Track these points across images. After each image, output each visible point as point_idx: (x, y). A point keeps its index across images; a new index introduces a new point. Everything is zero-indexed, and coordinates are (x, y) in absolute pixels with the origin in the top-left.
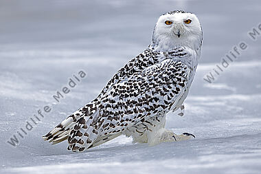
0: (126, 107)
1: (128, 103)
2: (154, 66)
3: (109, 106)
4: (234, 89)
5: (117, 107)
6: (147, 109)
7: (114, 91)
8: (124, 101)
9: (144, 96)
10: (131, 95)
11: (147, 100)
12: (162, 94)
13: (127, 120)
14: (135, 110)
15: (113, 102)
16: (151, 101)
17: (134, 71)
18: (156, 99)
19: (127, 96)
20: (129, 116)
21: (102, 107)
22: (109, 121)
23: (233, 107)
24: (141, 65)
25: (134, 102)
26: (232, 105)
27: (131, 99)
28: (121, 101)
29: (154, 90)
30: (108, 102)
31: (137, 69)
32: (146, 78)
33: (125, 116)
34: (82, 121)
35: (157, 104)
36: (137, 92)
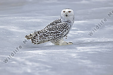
0: (50, 34)
1: (51, 33)
2: (60, 23)
3: (45, 33)
4: (79, 29)
5: (48, 33)
6: (56, 35)
7: (48, 29)
8: (50, 32)
9: (56, 31)
10: (52, 31)
11: (56, 32)
12: (61, 31)
13: (50, 37)
14: (53, 35)
15: (47, 32)
16: (58, 33)
17: (54, 24)
18: (59, 32)
19: (51, 31)
20: (51, 36)
21: (43, 32)
22: (44, 37)
23: (80, 35)
24: (56, 23)
25: (53, 33)
26: (79, 34)
27: (52, 32)
28: (49, 32)
29: (59, 30)
30: (45, 32)
31: (55, 24)
32: (57, 26)
33: (50, 36)
34: (37, 35)
35: (59, 34)
36: (54, 30)
